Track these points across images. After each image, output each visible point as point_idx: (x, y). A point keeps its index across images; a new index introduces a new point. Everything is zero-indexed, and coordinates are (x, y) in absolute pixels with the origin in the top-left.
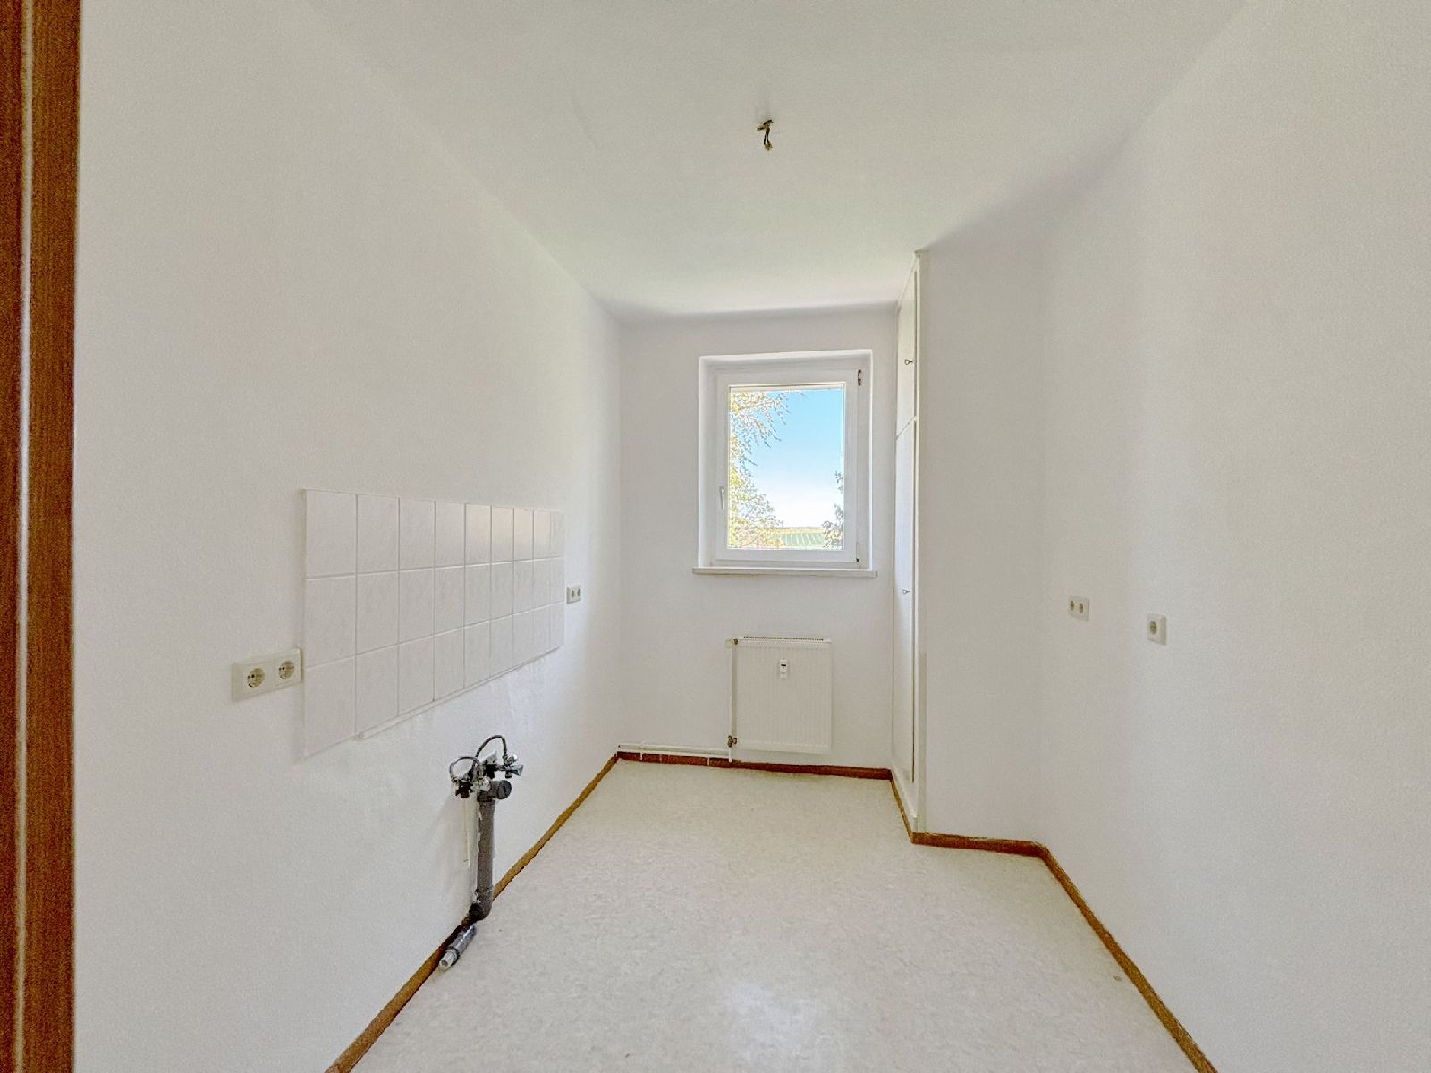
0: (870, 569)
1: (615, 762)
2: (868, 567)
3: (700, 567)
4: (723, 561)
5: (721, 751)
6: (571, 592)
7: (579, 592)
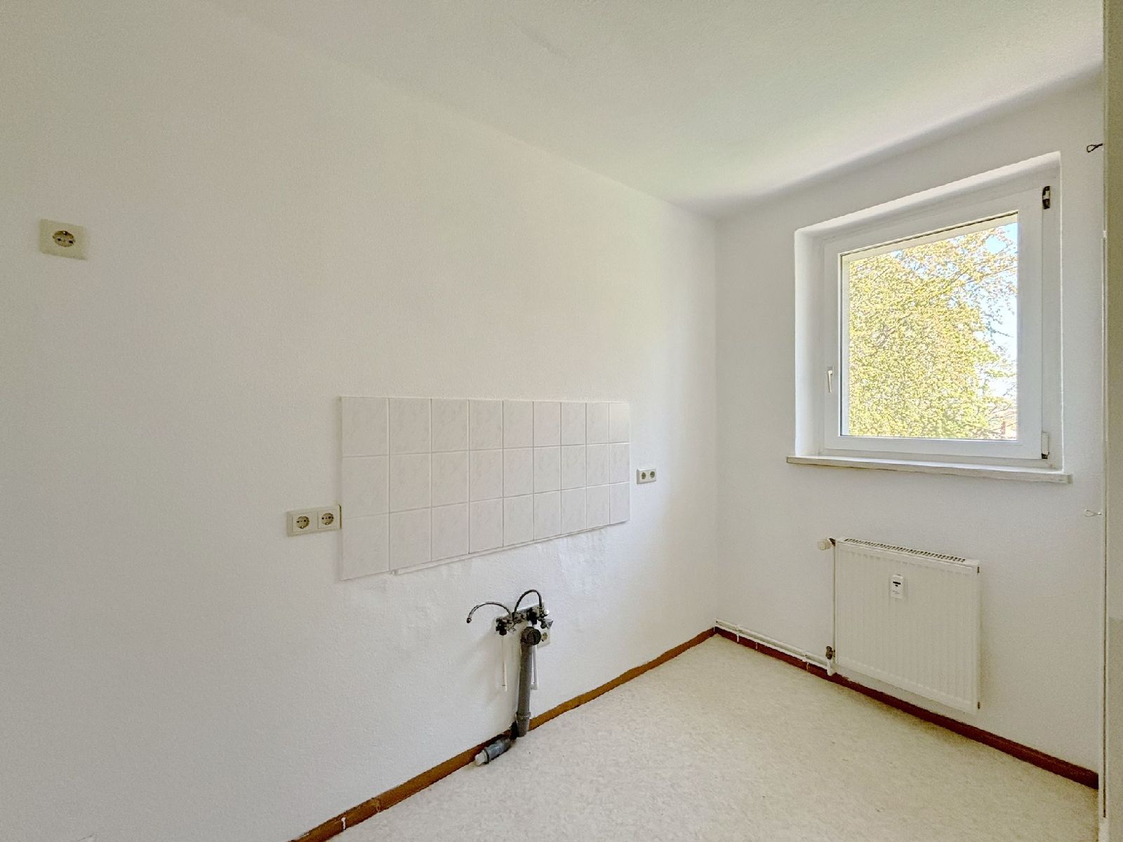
0: (1061, 472)
1: (711, 635)
2: (1059, 468)
3: (798, 455)
4: (832, 452)
5: (819, 659)
6: (641, 475)
7: (653, 474)
